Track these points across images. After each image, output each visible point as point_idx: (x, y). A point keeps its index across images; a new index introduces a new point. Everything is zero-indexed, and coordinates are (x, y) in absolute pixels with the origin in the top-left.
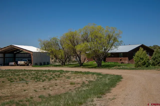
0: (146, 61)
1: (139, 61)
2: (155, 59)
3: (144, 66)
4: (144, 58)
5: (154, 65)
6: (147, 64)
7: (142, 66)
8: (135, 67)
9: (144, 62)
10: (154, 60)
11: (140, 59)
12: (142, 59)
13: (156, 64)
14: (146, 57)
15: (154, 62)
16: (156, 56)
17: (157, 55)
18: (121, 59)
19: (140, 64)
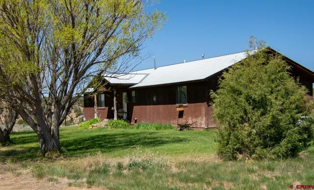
0: (284, 119)
1: (243, 120)
3: (277, 148)
4: (271, 98)
6: (293, 135)
7: (258, 150)
8: (221, 153)
9: (275, 123)
11: (249, 108)
12: (261, 104)
19: (247, 140)
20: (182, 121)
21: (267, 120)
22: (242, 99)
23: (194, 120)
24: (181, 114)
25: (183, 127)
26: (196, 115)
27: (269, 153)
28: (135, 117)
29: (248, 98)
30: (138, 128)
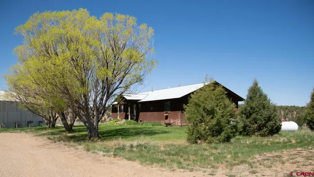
0: (223, 121)
1: (201, 121)
2: (251, 114)
3: (219, 137)
4: (217, 109)
5: (246, 132)
6: (228, 130)
7: (209, 138)
9: (218, 123)
10: (247, 118)
11: (205, 114)
12: (211, 113)
13: (251, 129)
14: (225, 107)
15: (248, 123)
16: (253, 105)
17: (255, 103)
18: (168, 116)
19: (203, 133)
20: (167, 121)
21: (214, 122)
22: (201, 109)
23: (174, 121)
24: (167, 118)
25: (168, 125)
26: (175, 118)
27: (215, 139)
28: (140, 119)
29: (204, 109)
30: (142, 125)
